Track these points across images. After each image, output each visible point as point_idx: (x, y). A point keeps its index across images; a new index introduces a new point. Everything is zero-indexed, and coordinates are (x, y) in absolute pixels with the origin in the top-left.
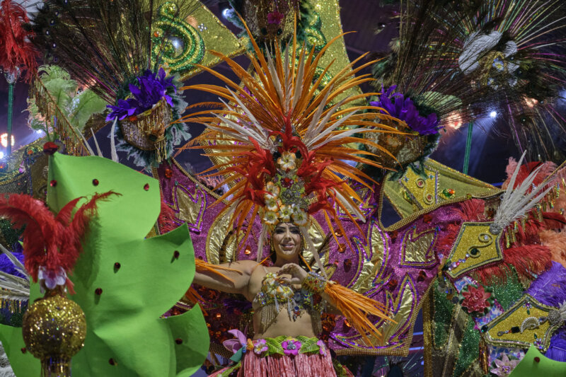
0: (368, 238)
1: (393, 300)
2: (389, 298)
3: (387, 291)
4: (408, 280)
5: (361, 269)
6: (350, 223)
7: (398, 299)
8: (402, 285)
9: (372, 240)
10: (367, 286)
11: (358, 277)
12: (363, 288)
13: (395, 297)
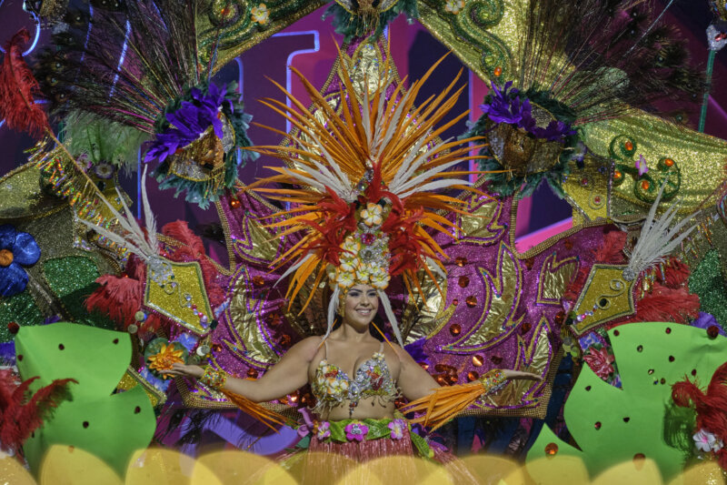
0: (498, 267)
1: (524, 347)
2: (521, 345)
3: (519, 337)
4: (544, 323)
5: (489, 308)
6: (474, 248)
7: (530, 347)
8: (537, 329)
9: (503, 270)
10: (496, 330)
11: (485, 316)
12: (492, 332)
13: (527, 345)
